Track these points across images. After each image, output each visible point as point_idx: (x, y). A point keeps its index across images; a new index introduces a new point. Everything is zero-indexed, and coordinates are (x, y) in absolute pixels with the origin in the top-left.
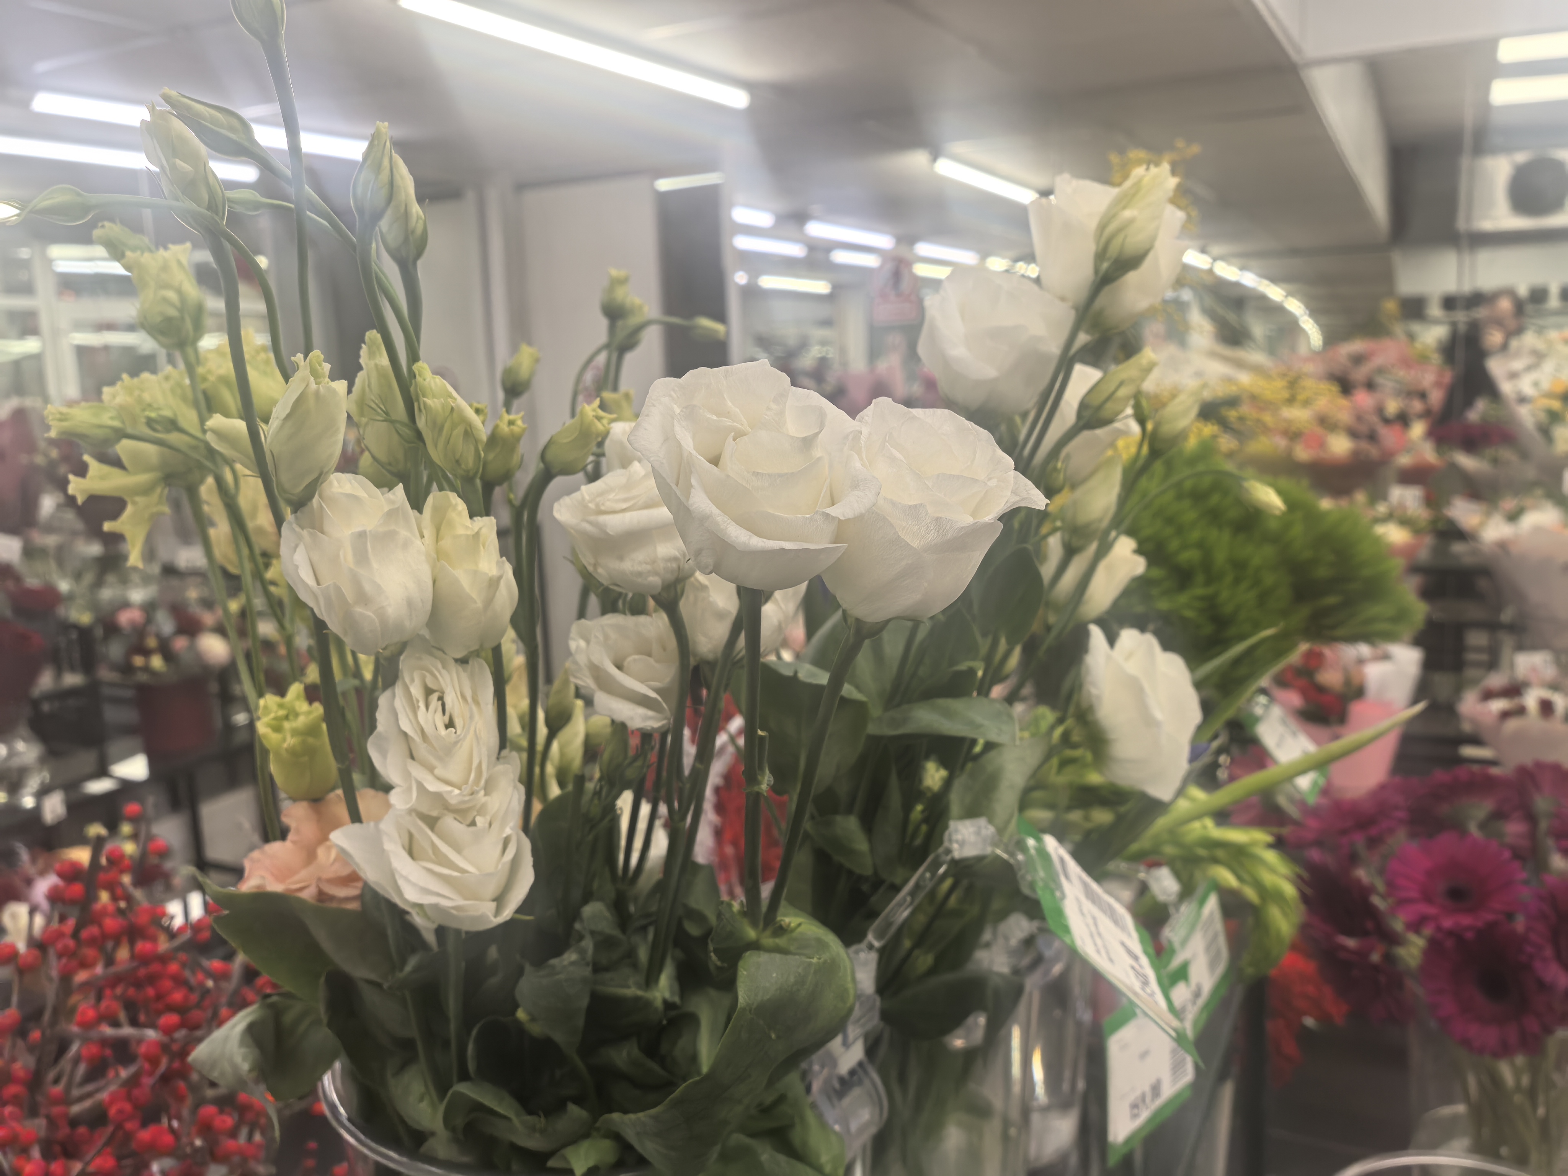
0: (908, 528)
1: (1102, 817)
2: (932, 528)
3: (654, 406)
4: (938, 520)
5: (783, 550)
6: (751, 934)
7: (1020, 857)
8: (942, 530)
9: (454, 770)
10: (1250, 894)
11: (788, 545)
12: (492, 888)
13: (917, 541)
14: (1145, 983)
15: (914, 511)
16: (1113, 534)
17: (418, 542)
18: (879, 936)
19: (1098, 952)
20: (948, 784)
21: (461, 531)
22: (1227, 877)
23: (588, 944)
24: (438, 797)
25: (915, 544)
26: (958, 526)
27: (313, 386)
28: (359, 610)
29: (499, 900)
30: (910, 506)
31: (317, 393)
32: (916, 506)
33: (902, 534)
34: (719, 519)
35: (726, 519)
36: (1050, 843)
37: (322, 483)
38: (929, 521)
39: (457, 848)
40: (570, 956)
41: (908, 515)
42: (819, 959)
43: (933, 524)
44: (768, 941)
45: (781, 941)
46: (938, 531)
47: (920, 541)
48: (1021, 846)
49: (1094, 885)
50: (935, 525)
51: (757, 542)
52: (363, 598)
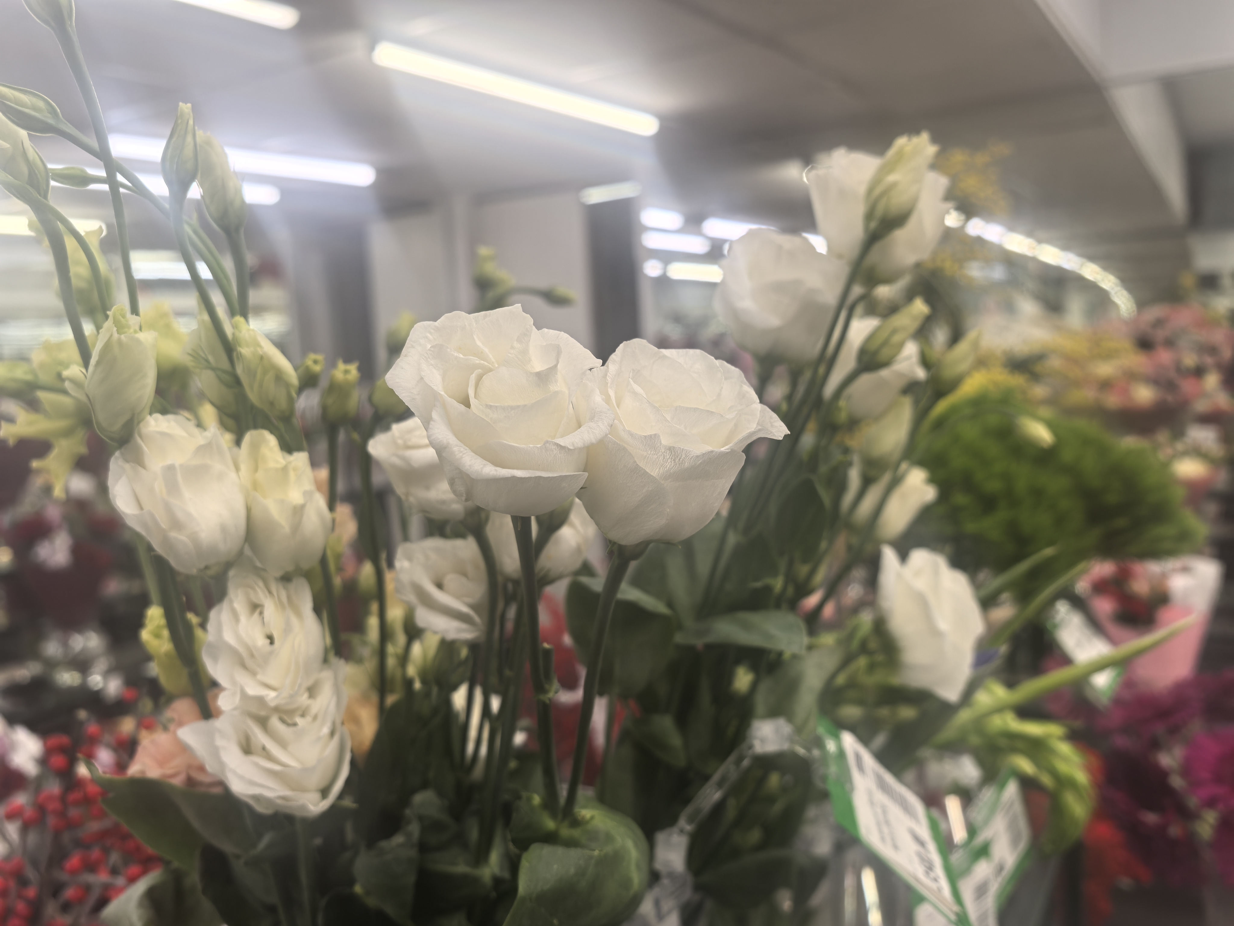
0: (648, 457)
1: (907, 713)
2: (668, 457)
3: (413, 347)
4: (670, 449)
5: (514, 479)
6: (550, 824)
7: (816, 753)
8: (678, 458)
9: (272, 675)
10: (1046, 780)
11: (519, 473)
12: (316, 780)
13: (657, 469)
14: (930, 868)
15: (651, 440)
16: (904, 466)
17: (233, 475)
18: (690, 821)
19: (883, 839)
20: (754, 686)
21: (272, 464)
22: (1025, 765)
23: (414, 829)
24: (260, 700)
25: (655, 472)
26: (692, 455)
27: (116, 335)
28: (173, 534)
29: (324, 792)
30: (645, 437)
31: (120, 342)
32: (651, 436)
33: (642, 464)
34: (455, 449)
35: (462, 449)
36: (848, 740)
37: (139, 423)
38: (663, 451)
39: (283, 744)
40: (398, 839)
41: (646, 445)
42: (600, 851)
43: (668, 453)
44: (565, 832)
45: (576, 833)
46: (674, 460)
47: (660, 469)
48: (819, 743)
49: (889, 778)
50: (670, 453)
51: (490, 470)
52: (176, 524)
